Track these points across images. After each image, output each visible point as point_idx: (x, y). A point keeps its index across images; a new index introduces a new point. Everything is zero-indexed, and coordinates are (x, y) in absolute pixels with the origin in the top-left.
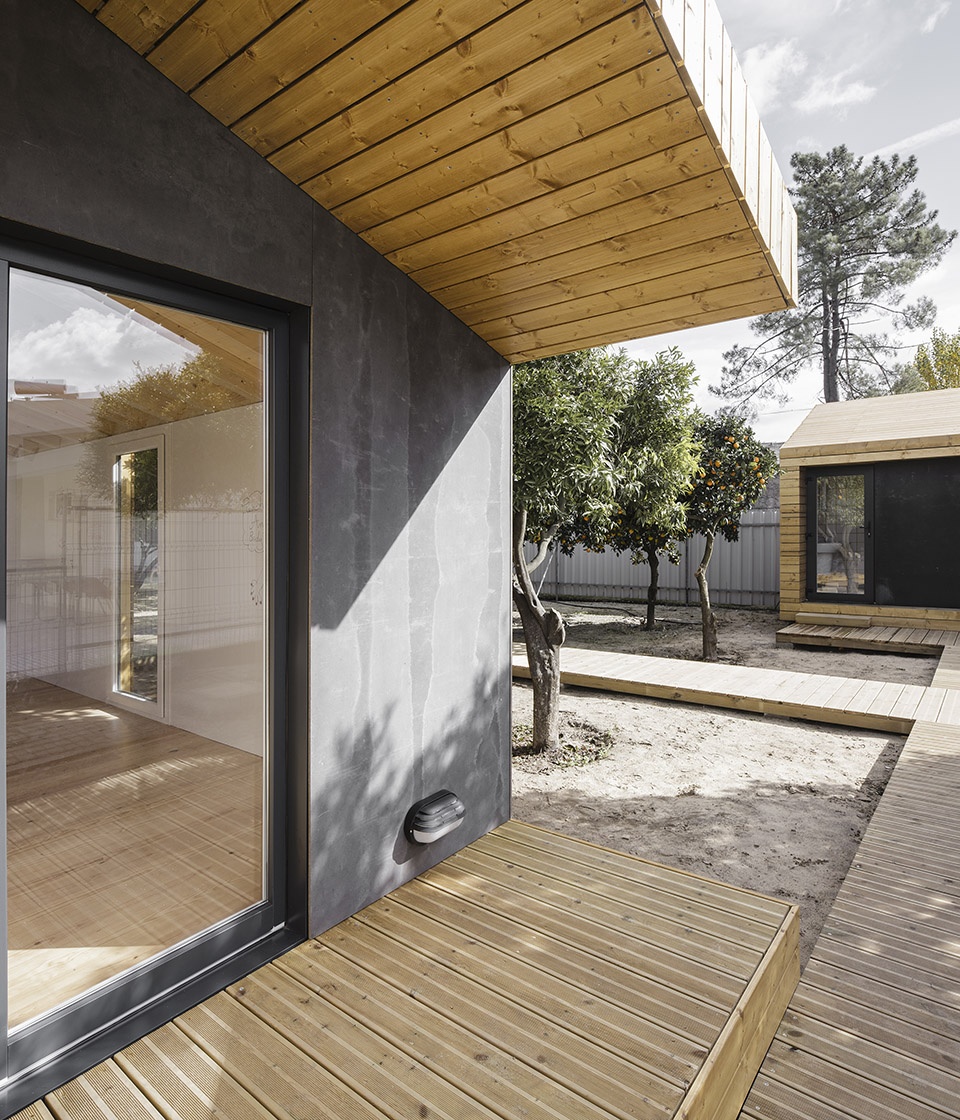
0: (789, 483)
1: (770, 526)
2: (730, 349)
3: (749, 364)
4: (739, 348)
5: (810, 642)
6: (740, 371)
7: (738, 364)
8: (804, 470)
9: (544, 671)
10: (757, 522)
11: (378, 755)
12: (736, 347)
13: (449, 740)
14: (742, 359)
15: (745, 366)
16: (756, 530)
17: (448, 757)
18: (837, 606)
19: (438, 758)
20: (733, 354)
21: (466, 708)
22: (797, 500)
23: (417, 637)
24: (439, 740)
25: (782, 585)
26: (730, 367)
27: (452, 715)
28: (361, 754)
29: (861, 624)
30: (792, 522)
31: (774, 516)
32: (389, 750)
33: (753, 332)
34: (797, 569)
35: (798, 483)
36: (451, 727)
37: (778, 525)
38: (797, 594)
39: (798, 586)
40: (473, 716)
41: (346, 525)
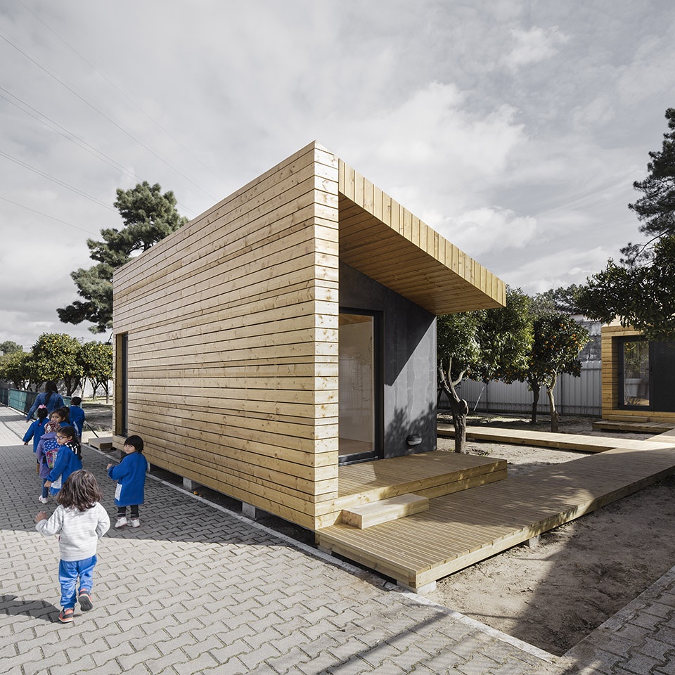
0: (606, 346)
1: (597, 369)
2: (626, 246)
3: (641, 256)
4: (633, 245)
5: (609, 428)
6: (634, 261)
7: (632, 256)
8: (613, 338)
9: (459, 424)
10: (595, 367)
11: (404, 417)
12: (630, 244)
13: (422, 419)
14: (635, 253)
15: (637, 258)
16: (595, 372)
17: (422, 423)
18: (632, 412)
19: (419, 423)
20: (628, 249)
21: (427, 411)
22: (611, 355)
23: (409, 392)
24: (419, 418)
25: (603, 401)
26: (626, 258)
27: (422, 412)
28: (400, 416)
29: (642, 420)
30: (607, 367)
31: (598, 364)
32: (406, 417)
33: (643, 233)
34: (611, 392)
35: (611, 346)
36: (423, 415)
37: (600, 370)
38: (611, 405)
39: (611, 401)
40: (428, 414)
41: (391, 362)
